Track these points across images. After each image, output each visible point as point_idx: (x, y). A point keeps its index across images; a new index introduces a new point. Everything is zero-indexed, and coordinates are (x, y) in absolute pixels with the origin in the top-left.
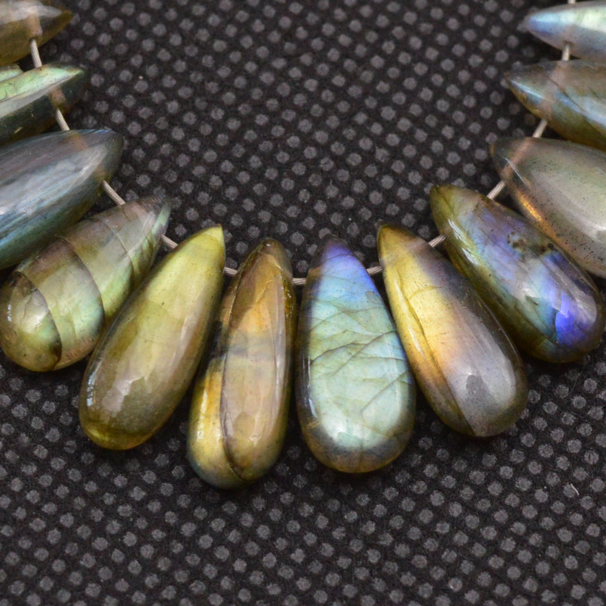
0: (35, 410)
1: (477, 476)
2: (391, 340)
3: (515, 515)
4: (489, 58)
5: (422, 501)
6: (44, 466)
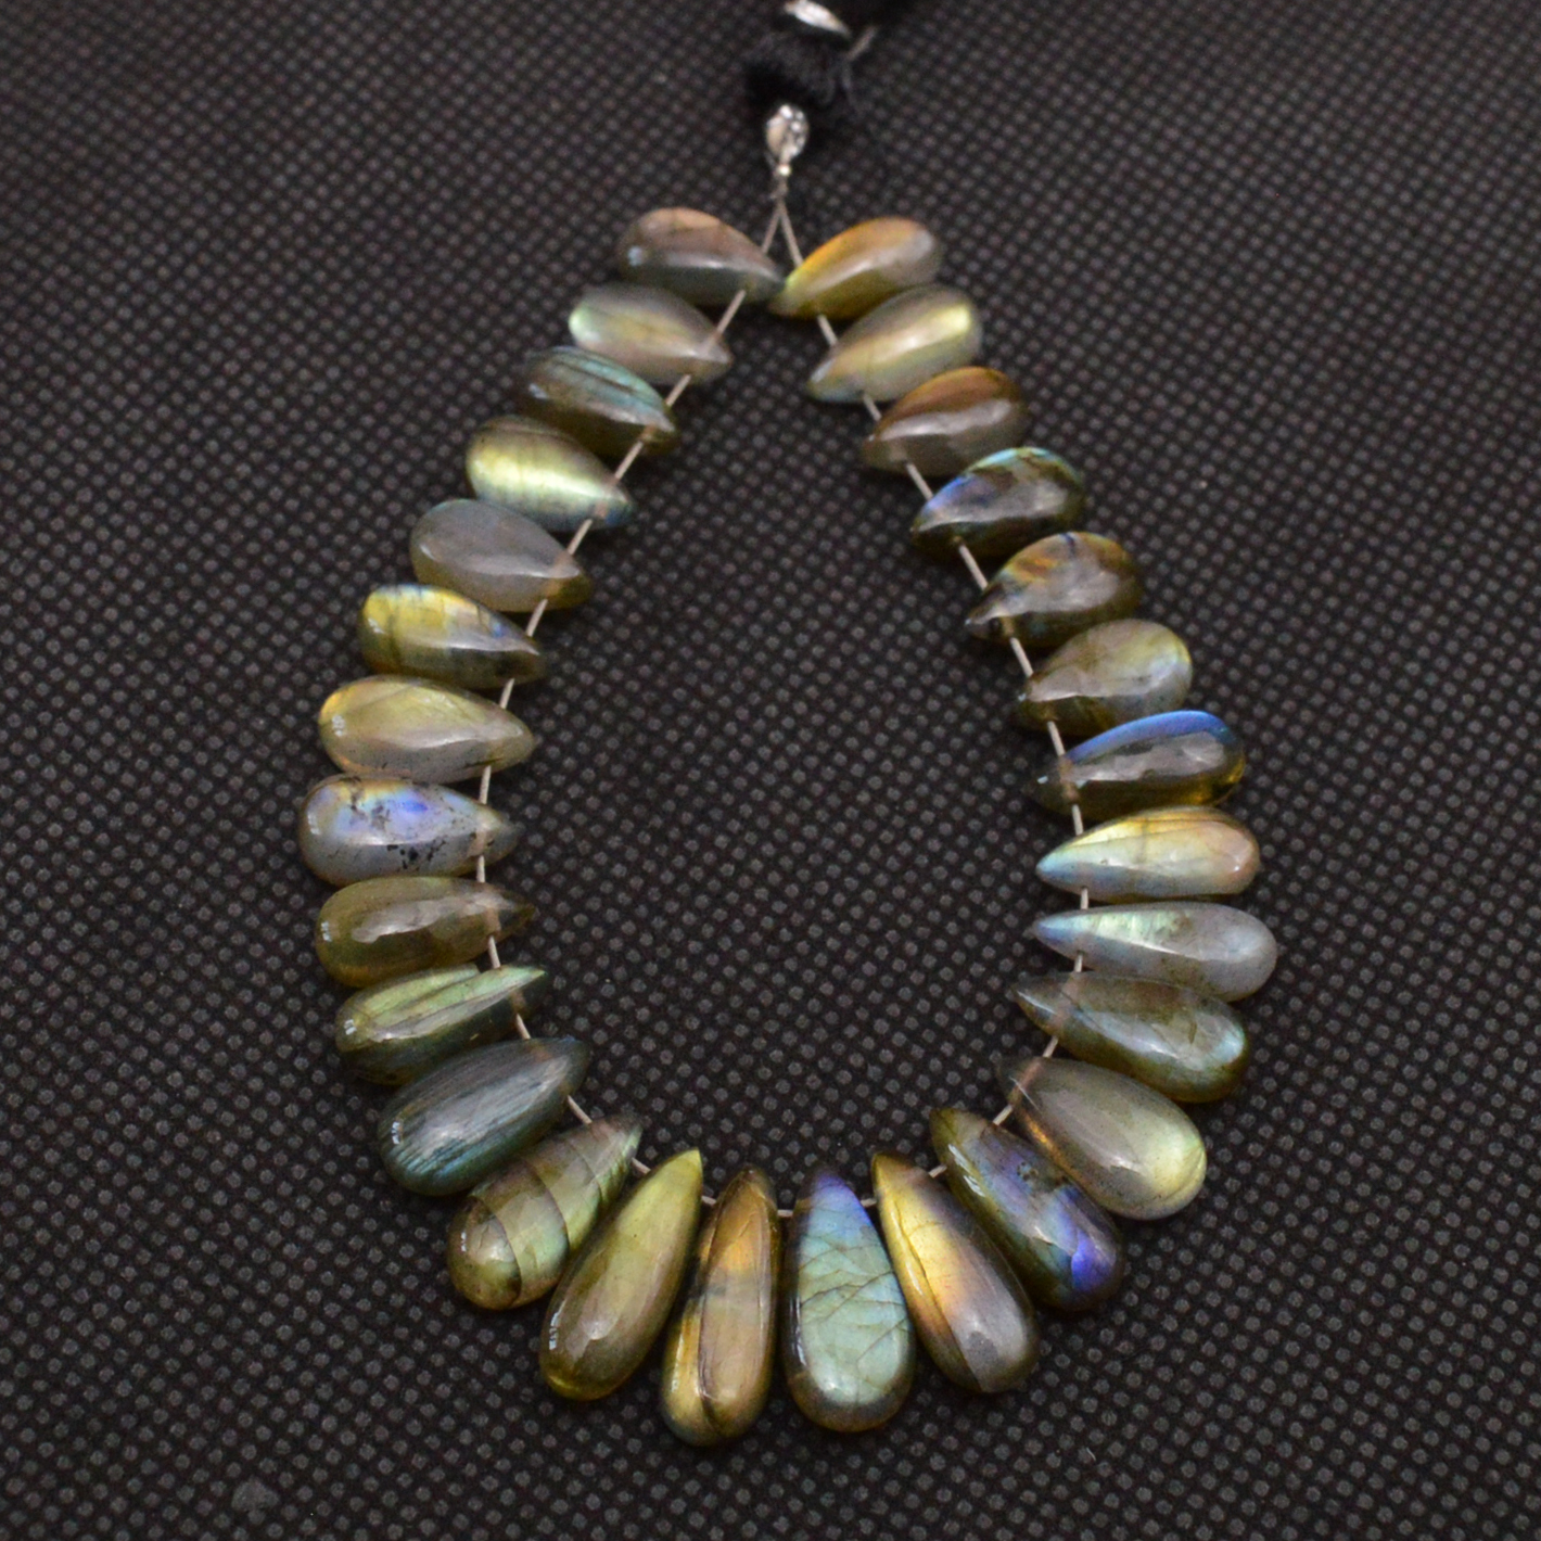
0: (488, 1352)
1: (982, 1436)
2: (889, 1280)
3: (1026, 1482)
4: (992, 967)
5: (921, 1465)
6: (497, 1416)
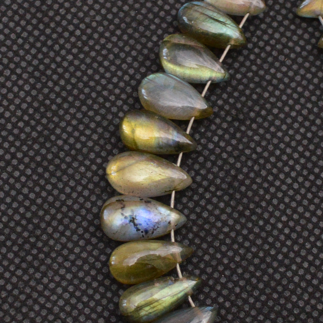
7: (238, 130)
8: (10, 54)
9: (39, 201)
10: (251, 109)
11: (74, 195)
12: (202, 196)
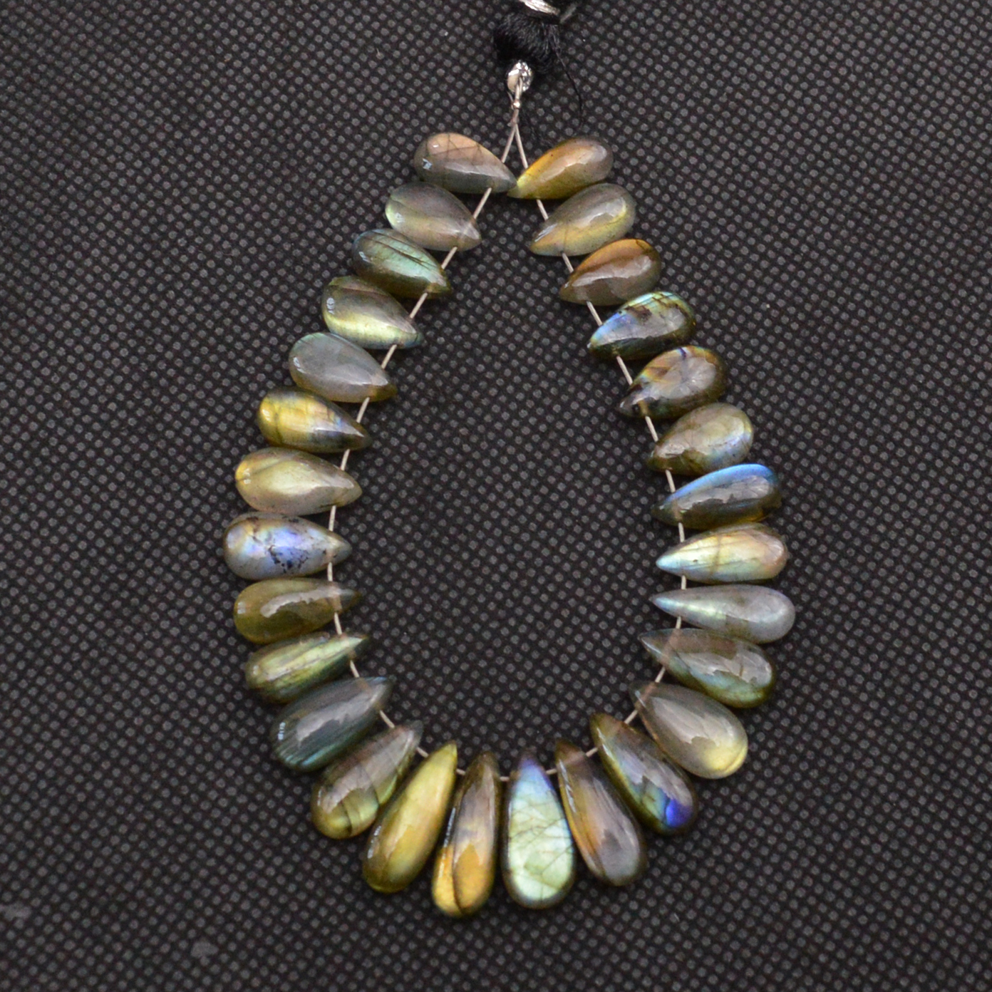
3: (639, 935)
5: (580, 924)
6: (340, 900)
7: (436, 418)
8: (101, 303)
9: (135, 519)
10: (457, 389)
11: (188, 512)
12: (378, 516)
